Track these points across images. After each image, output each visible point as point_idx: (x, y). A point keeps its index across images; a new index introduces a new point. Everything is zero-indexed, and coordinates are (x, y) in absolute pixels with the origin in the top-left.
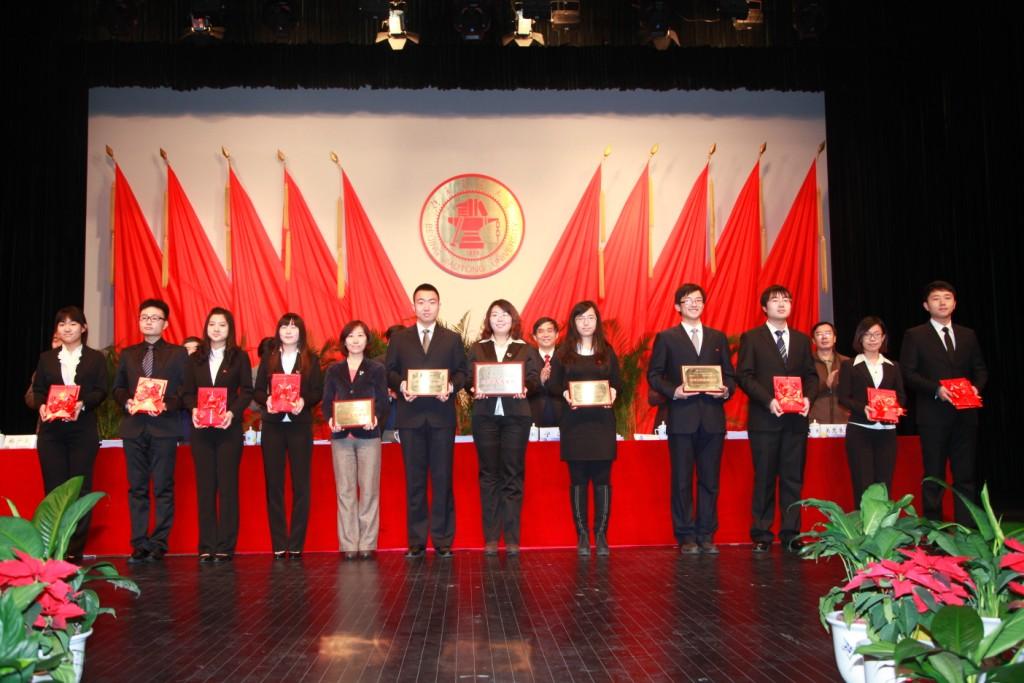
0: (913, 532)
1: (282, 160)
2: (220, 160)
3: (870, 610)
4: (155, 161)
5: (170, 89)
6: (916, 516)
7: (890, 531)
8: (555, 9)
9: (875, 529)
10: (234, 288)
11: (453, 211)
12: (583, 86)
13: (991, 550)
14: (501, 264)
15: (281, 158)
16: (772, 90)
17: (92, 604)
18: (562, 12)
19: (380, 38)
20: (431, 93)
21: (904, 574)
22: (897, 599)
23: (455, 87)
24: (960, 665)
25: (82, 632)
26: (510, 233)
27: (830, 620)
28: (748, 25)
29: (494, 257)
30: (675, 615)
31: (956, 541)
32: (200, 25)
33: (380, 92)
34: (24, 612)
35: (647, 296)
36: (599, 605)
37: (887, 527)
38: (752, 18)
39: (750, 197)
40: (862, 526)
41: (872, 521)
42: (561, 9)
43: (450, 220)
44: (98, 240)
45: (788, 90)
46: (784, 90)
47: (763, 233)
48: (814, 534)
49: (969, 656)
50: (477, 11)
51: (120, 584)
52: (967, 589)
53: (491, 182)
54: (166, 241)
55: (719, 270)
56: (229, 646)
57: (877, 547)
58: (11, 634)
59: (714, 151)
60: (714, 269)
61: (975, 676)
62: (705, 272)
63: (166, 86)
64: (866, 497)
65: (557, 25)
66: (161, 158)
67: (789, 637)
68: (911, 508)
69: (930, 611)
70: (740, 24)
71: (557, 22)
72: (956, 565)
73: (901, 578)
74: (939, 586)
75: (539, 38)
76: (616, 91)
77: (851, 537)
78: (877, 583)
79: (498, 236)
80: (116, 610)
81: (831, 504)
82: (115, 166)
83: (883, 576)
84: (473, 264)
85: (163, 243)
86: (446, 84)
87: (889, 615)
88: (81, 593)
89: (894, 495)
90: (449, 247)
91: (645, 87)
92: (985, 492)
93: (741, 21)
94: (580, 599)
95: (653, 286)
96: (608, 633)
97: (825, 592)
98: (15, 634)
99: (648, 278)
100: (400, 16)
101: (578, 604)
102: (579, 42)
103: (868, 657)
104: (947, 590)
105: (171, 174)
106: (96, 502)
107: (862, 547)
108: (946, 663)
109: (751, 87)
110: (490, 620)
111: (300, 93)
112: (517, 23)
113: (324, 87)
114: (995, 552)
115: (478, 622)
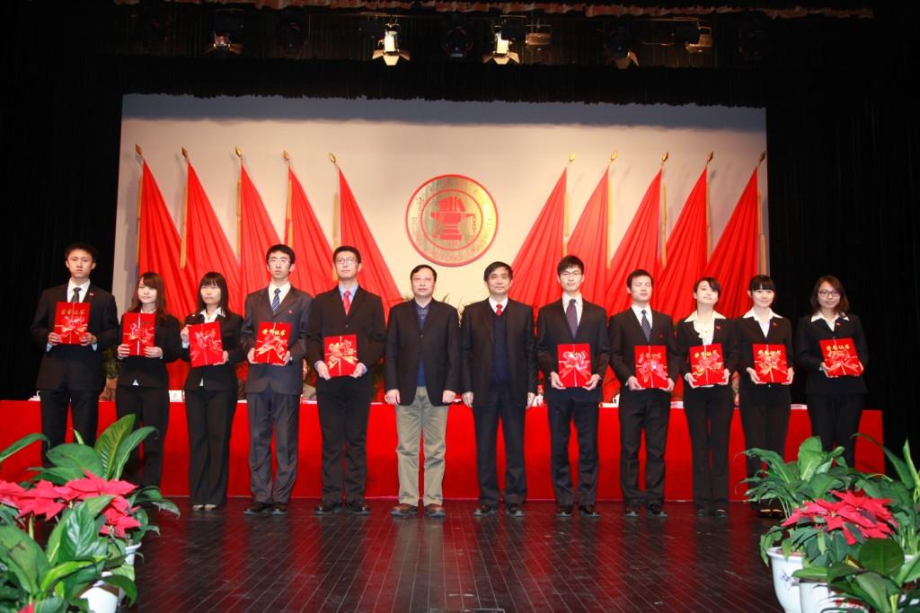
0: (844, 478)
1: (287, 160)
2: (233, 159)
3: (806, 543)
4: (177, 158)
5: (192, 96)
6: (846, 466)
7: (823, 476)
8: (529, 32)
9: (810, 477)
10: (242, 270)
11: (435, 208)
12: (552, 100)
13: (911, 497)
14: (476, 255)
15: (286, 158)
16: (719, 106)
17: (141, 520)
18: (536, 35)
19: (376, 55)
20: (418, 103)
21: (836, 511)
22: (829, 532)
23: (440, 99)
24: (884, 584)
25: (133, 544)
26: (485, 226)
27: (770, 554)
28: (698, 48)
29: (469, 249)
30: (632, 554)
31: (881, 489)
32: (221, 42)
33: (374, 101)
34: (96, 518)
35: (605, 284)
36: (565, 545)
37: (823, 473)
38: (703, 43)
39: (698, 198)
40: (799, 473)
41: (807, 469)
42: (535, 32)
43: (433, 215)
44: (126, 227)
45: (733, 105)
46: (730, 105)
47: (709, 231)
48: (756, 479)
49: (892, 578)
50: (461, 33)
51: (164, 506)
52: (891, 526)
53: (469, 182)
54: (185, 228)
55: (669, 262)
56: (249, 566)
57: (812, 491)
58: (85, 535)
59: (667, 158)
60: (664, 263)
61: (897, 596)
62: (657, 265)
63: (189, 94)
64: (802, 448)
65: (531, 46)
66: (183, 157)
67: (732, 573)
68: (842, 459)
69: (857, 543)
70: (693, 48)
71: (532, 43)
72: (880, 506)
73: (833, 515)
74: (865, 522)
75: (515, 57)
76: (581, 104)
77: (788, 482)
78: (811, 519)
79: (474, 229)
80: (160, 527)
81: (771, 453)
82: (142, 163)
83: (816, 513)
84: (451, 253)
85: (182, 230)
86: (431, 95)
87: (822, 547)
88: (134, 509)
89: (828, 448)
90: (431, 238)
91: (607, 101)
92: (907, 447)
93: (693, 45)
94: (548, 540)
95: (610, 276)
96: (574, 566)
97: (765, 531)
98: (88, 536)
99: (606, 269)
100: (394, 36)
101: (547, 543)
102: (550, 61)
103: (803, 580)
104: (872, 525)
105: (191, 170)
106: (146, 435)
107: (799, 490)
108: (872, 584)
109: (701, 102)
110: (471, 553)
111: (305, 101)
112: (496, 43)
113: (326, 97)
114: (915, 498)
115: (461, 554)
